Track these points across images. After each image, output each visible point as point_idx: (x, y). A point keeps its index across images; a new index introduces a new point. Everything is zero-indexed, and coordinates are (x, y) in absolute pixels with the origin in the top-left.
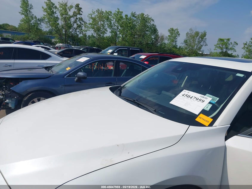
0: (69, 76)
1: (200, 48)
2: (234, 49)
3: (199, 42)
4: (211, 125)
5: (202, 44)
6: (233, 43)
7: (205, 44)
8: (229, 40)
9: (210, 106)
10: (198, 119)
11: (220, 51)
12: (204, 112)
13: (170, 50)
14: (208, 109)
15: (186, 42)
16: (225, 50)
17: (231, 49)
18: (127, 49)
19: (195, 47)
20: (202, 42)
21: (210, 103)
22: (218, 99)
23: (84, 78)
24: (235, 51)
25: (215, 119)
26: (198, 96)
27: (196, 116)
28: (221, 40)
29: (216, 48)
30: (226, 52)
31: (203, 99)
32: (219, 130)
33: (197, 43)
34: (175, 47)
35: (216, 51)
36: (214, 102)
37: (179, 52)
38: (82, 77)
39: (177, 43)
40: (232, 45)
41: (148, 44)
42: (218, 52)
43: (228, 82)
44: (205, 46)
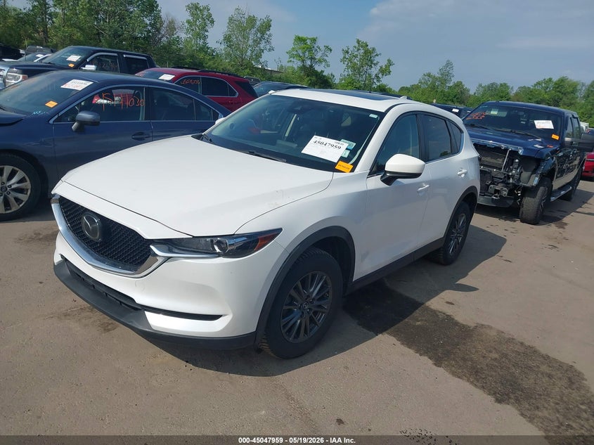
0: (59, 119)
1: (258, 56)
2: (325, 60)
3: (257, 42)
4: (353, 170)
5: (262, 46)
6: (322, 48)
7: (268, 47)
8: (314, 40)
9: (348, 152)
10: (337, 167)
11: (300, 64)
12: (342, 159)
13: (192, 56)
14: (346, 156)
15: (227, 39)
16: (308, 63)
17: (320, 61)
18: (116, 54)
19: (249, 53)
20: (263, 41)
21: (347, 149)
22: (355, 144)
23: (93, 123)
24: (328, 66)
25: (355, 165)
26: (333, 142)
27: (336, 164)
28: (300, 40)
29: (292, 59)
30: (311, 66)
31: (338, 145)
32: (361, 176)
33: (250, 42)
34: (204, 49)
35: (290, 64)
36: (352, 148)
37: (214, 63)
38: (92, 122)
39: (208, 40)
40: (321, 53)
41: (136, 38)
42: (296, 67)
43: (346, 128)
44: (270, 50)
